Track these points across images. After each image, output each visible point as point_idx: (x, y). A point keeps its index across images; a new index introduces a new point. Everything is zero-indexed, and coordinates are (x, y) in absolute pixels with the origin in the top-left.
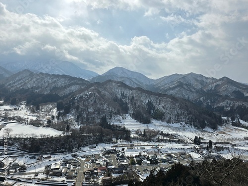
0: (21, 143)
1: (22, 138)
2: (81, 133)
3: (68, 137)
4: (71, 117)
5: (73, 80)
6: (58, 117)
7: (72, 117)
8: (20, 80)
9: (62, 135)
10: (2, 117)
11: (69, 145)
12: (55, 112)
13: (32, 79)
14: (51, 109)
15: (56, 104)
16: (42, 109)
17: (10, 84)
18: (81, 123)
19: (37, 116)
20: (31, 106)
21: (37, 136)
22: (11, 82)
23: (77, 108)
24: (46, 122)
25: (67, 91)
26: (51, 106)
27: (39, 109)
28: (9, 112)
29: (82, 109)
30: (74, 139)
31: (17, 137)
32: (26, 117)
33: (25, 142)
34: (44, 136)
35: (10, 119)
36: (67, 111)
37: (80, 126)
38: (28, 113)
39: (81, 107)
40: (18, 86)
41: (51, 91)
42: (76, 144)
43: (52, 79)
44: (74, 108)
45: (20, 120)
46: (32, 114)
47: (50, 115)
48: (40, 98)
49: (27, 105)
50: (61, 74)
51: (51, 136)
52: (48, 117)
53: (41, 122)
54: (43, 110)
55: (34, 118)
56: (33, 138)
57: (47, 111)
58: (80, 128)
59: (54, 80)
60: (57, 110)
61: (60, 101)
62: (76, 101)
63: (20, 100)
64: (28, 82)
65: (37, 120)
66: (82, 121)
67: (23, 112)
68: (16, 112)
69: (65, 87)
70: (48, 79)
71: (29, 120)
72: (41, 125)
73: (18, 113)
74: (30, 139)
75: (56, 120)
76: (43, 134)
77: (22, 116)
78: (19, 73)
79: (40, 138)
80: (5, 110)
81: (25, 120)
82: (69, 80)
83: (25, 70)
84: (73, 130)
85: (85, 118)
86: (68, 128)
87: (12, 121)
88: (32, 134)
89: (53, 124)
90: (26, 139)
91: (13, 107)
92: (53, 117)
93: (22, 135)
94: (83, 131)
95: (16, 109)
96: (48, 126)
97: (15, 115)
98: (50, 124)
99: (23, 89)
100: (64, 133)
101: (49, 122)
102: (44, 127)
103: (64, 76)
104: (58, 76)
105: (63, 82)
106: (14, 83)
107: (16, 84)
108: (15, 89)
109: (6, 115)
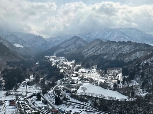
0: (93, 101)
1: (94, 97)
2: (147, 101)
3: (132, 103)
4: (135, 83)
5: (138, 47)
6: (123, 82)
7: (137, 84)
8: (93, 48)
9: (127, 100)
10: (80, 77)
11: (134, 111)
12: (120, 77)
13: (101, 47)
14: (117, 74)
15: (121, 69)
16: (109, 73)
17: (85, 52)
18: (147, 91)
19: (105, 79)
20: (101, 70)
21: (105, 97)
22: (86, 50)
23: (143, 75)
24: (112, 86)
25: (132, 57)
26: (117, 71)
27: (107, 73)
28: (85, 74)
29: (147, 76)
30: (139, 106)
31: (90, 95)
32: (96, 79)
33: (96, 101)
34: (111, 98)
35: (86, 80)
36: (132, 77)
37: (145, 94)
38: (98, 76)
39: (146, 73)
40: (91, 53)
41: (117, 57)
42: (141, 112)
43: (118, 46)
44: (139, 75)
45: (92, 81)
46: (101, 77)
47: (116, 79)
48: (108, 63)
49: (98, 69)
50: (126, 41)
51: (117, 99)
52: (114, 81)
53: (109, 85)
54: (110, 75)
55: (103, 81)
56: (102, 99)
57: (113, 76)
58: (146, 96)
59: (120, 47)
60: (123, 75)
61: (125, 67)
62: (141, 67)
63: (92, 65)
64: (98, 50)
65: (105, 83)
66: (148, 89)
67: (94, 75)
68: (89, 74)
69: (130, 54)
70: (114, 46)
71: (99, 82)
72: (109, 87)
73: (90, 75)
74: (100, 98)
75: (121, 84)
76: (110, 96)
77: (93, 78)
78: (92, 42)
79: (108, 99)
80: (82, 72)
81: (95, 81)
82: (134, 46)
83: (97, 39)
84: (137, 97)
85: (150, 86)
86: (133, 94)
87: (86, 82)
88: (102, 95)
89: (118, 88)
90: (97, 98)
91: (88, 70)
92: (119, 82)
93: (94, 94)
94: (149, 99)
95: (89, 72)
96: (114, 90)
97: (89, 77)
98: (116, 88)
99: (94, 55)
100: (129, 99)
101: (115, 85)
102: (111, 89)
103: (129, 43)
104: (124, 43)
105: (128, 49)
106: (88, 50)
107: (89, 51)
108: (89, 56)
109: (82, 76)
